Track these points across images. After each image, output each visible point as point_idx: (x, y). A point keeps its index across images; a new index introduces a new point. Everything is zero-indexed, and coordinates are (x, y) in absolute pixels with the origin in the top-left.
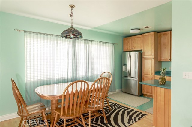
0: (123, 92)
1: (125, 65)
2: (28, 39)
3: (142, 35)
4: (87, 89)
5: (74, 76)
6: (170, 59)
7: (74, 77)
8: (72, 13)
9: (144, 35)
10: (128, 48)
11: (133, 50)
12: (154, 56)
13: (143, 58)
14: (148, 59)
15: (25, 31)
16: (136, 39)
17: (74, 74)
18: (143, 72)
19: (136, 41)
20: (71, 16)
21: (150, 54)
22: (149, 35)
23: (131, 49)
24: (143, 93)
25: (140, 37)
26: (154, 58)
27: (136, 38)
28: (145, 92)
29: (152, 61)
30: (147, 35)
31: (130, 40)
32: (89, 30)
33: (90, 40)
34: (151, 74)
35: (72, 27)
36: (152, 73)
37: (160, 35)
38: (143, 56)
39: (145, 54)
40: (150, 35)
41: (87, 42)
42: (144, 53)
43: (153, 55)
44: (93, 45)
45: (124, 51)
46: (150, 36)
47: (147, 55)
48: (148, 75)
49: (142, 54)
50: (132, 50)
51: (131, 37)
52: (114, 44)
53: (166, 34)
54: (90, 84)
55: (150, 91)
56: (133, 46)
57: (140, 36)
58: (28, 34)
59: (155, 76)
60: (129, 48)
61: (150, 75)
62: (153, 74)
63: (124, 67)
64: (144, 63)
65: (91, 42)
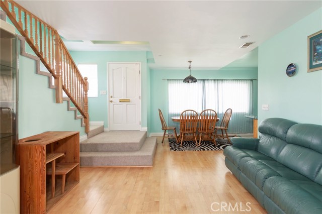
2: (170, 84)
8: (190, 66)
15: (168, 80)
20: (190, 68)
35: (190, 76)
52: (252, 80)
58: (170, 81)
65: (221, 81)
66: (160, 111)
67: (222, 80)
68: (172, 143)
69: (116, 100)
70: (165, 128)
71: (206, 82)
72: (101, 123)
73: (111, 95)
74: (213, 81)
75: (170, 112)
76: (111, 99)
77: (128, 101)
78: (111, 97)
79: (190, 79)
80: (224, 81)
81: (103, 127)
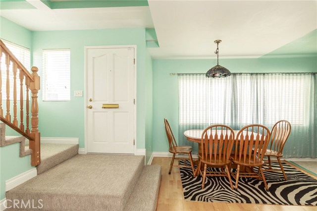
2: (182, 81)
4: (231, 136)
5: (234, 123)
7: (234, 125)
8: (218, 49)
15: (179, 74)
17: (234, 121)
20: (217, 53)
32: (258, 59)
33: (260, 74)
35: (218, 65)
41: (254, 76)
44: (266, 80)
52: (313, 74)
54: (236, 133)
58: (182, 77)
65: (262, 76)
66: (166, 122)
67: (264, 74)
68: (185, 175)
69: (98, 105)
70: (174, 151)
71: (238, 77)
72: (74, 141)
73: (90, 97)
74: (249, 76)
75: (181, 122)
76: (90, 104)
77: (116, 107)
78: (91, 100)
79: (218, 71)
80: (266, 76)
81: (78, 146)
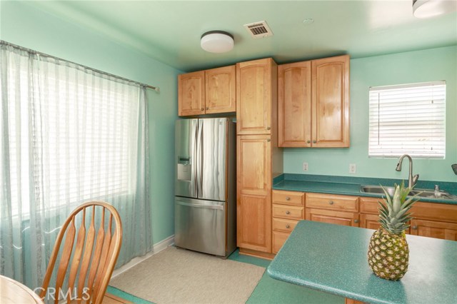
0: (179, 247)
1: (184, 160)
3: (234, 66)
6: (309, 142)
9: (242, 65)
10: (194, 106)
11: (208, 112)
12: (269, 132)
13: (238, 138)
14: (252, 141)
16: (217, 78)
18: (238, 180)
19: (217, 83)
21: (258, 126)
22: (256, 66)
23: (203, 110)
24: (238, 246)
25: (229, 74)
26: (269, 137)
27: (216, 75)
28: (245, 242)
29: (265, 147)
30: (248, 67)
31: (197, 80)
34: (261, 186)
36: (265, 185)
37: (284, 72)
38: (239, 132)
39: (244, 126)
40: (260, 66)
42: (241, 122)
43: (269, 129)
45: (180, 115)
46: (258, 69)
47: (250, 128)
48: (252, 189)
49: (235, 125)
50: (203, 113)
51: (203, 72)
52: (144, 87)
53: (298, 70)
55: (260, 239)
56: (210, 101)
57: (230, 69)
59: (274, 192)
60: (196, 107)
61: (257, 188)
62: (269, 186)
63: (180, 167)
64: (242, 154)
80: (38, 62)
